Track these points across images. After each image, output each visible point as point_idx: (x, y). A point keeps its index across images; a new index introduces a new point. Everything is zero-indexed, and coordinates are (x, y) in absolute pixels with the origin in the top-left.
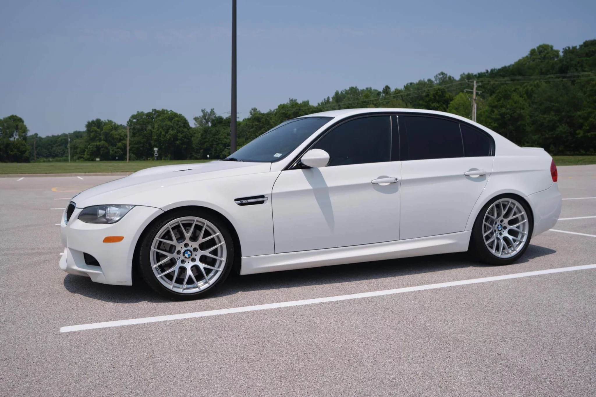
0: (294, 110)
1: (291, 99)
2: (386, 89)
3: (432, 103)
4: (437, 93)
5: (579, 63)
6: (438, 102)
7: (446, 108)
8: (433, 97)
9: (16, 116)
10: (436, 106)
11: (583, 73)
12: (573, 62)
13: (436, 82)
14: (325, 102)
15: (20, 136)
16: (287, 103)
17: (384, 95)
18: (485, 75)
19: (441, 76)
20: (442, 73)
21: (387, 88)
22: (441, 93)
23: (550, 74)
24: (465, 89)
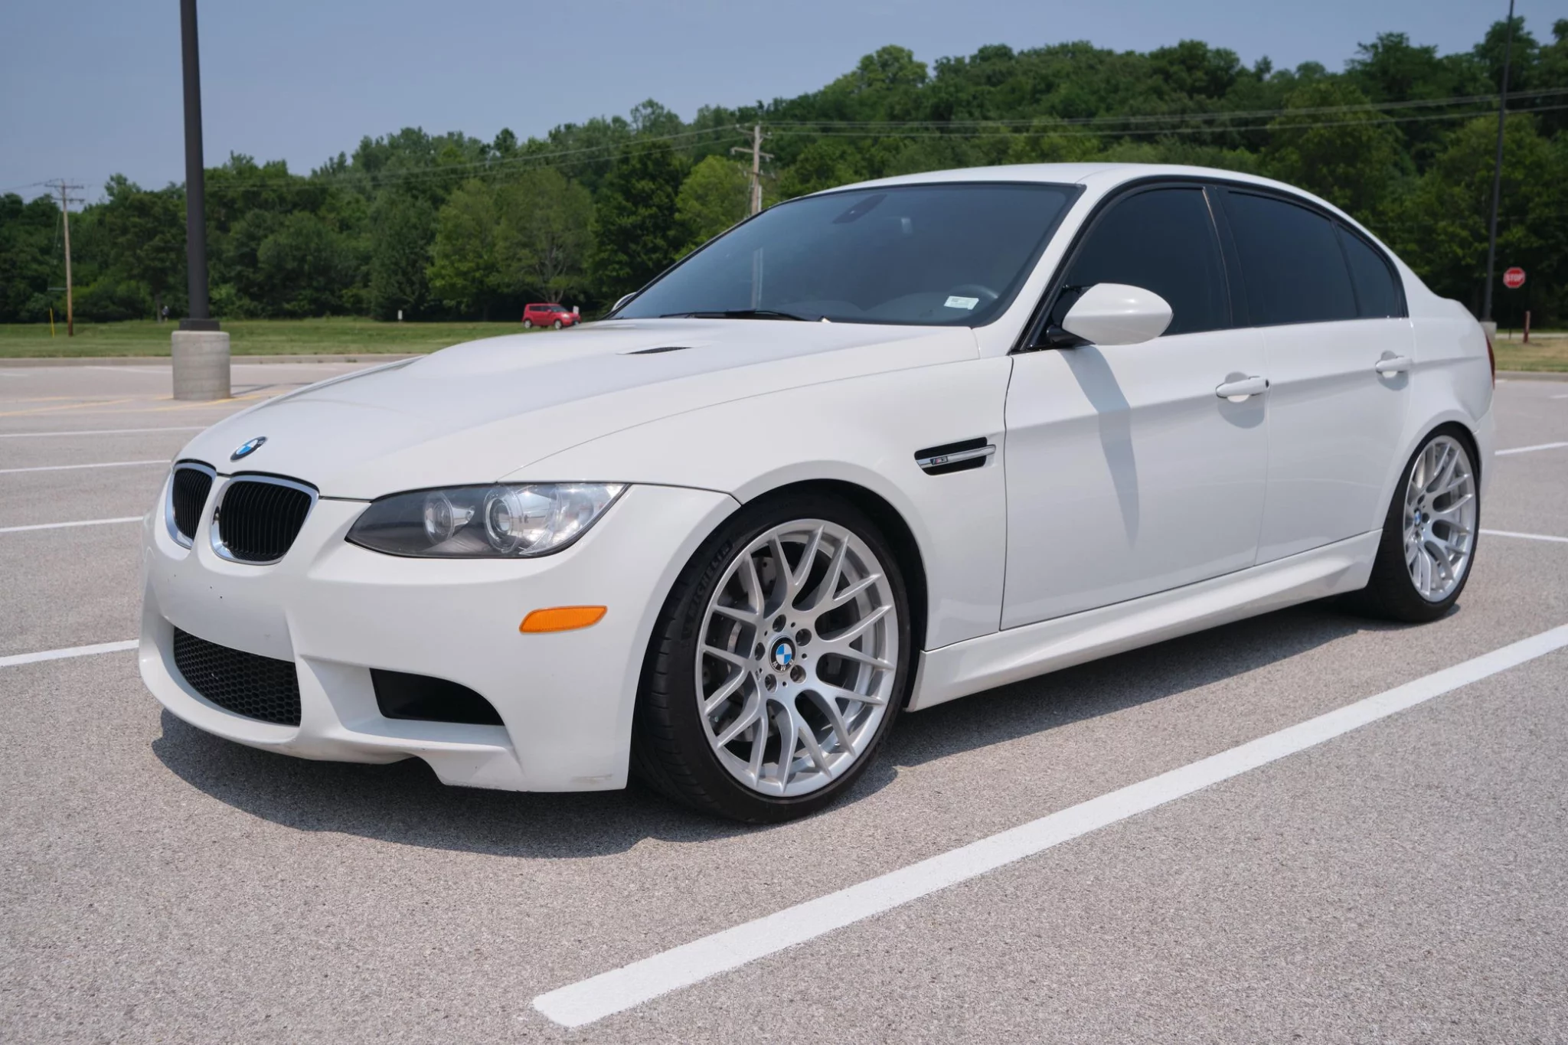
0: (246, 185)
1: (235, 154)
2: (505, 140)
3: (638, 181)
4: (651, 154)
5: (975, 97)
6: (653, 178)
7: (673, 195)
8: (638, 166)
10: (646, 188)
11: (984, 123)
12: (963, 96)
13: (634, 126)
14: (332, 167)
16: (225, 165)
17: (498, 154)
18: (756, 115)
19: (649, 110)
20: (651, 104)
21: (508, 136)
22: (659, 155)
23: (912, 120)
24: (732, 146)
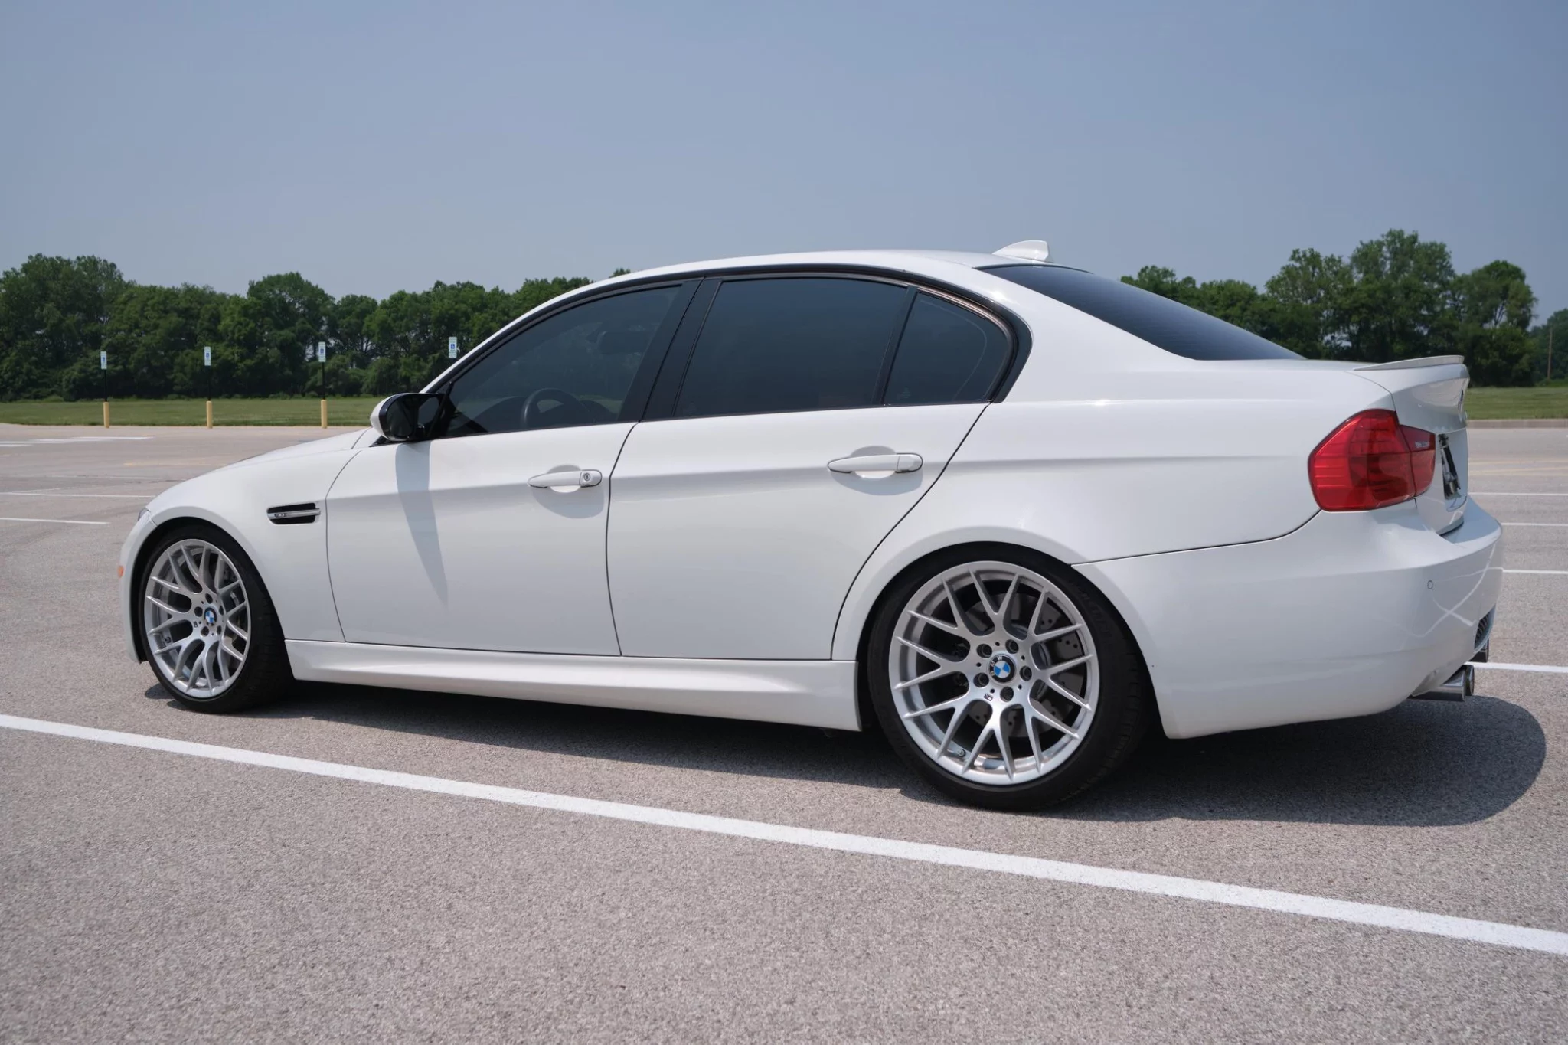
9: (1505, 264)
15: (1511, 317)
